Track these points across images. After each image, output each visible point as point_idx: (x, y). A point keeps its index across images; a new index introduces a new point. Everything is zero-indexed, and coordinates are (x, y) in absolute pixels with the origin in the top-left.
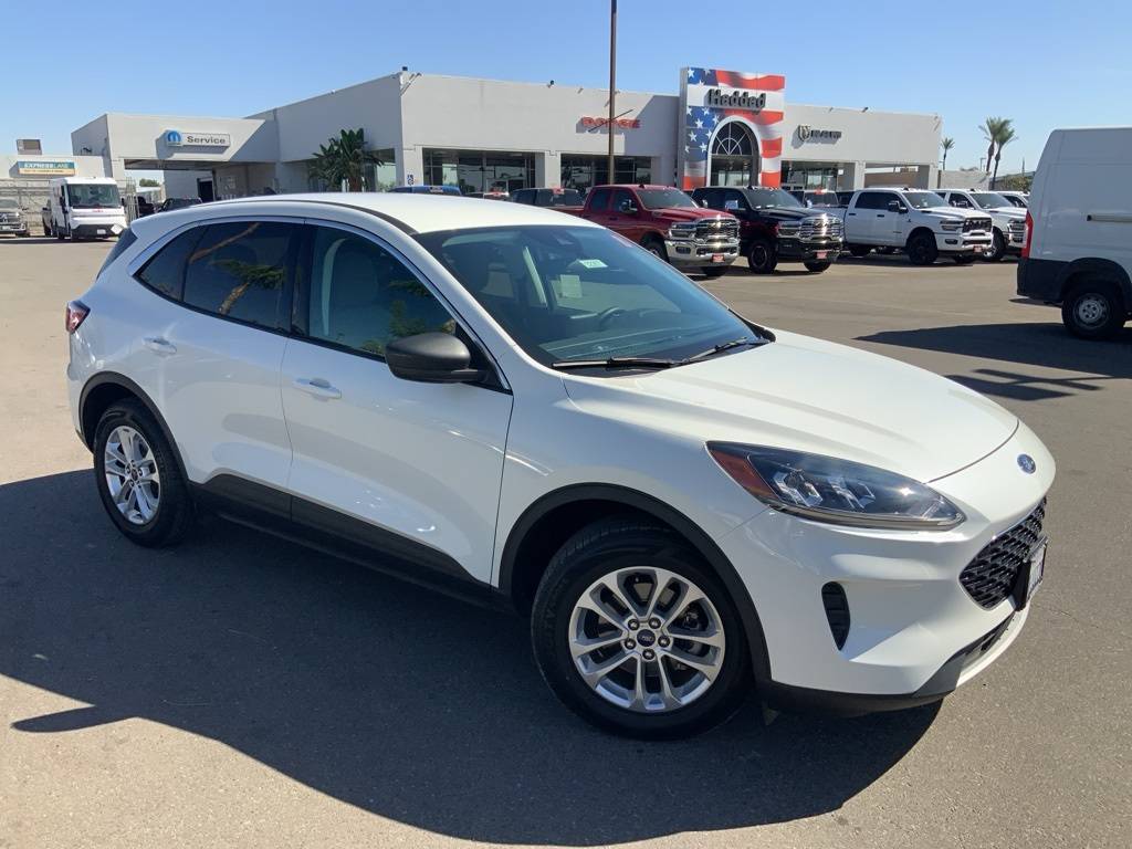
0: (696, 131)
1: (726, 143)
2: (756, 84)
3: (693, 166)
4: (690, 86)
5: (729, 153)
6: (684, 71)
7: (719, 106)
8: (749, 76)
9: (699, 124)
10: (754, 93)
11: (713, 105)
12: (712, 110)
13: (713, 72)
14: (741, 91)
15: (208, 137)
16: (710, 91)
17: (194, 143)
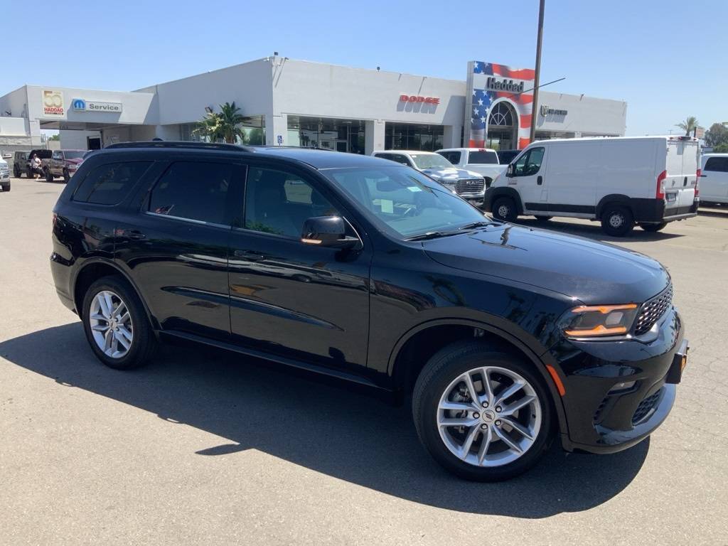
0: (479, 108)
1: (496, 117)
2: (518, 74)
3: (476, 133)
4: (475, 74)
5: (498, 124)
6: (470, 63)
7: (494, 90)
8: (513, 69)
9: (481, 102)
10: (516, 82)
11: (490, 89)
12: (488, 92)
13: (490, 65)
14: (509, 80)
15: (105, 105)
16: (489, 79)
17: (95, 109)
